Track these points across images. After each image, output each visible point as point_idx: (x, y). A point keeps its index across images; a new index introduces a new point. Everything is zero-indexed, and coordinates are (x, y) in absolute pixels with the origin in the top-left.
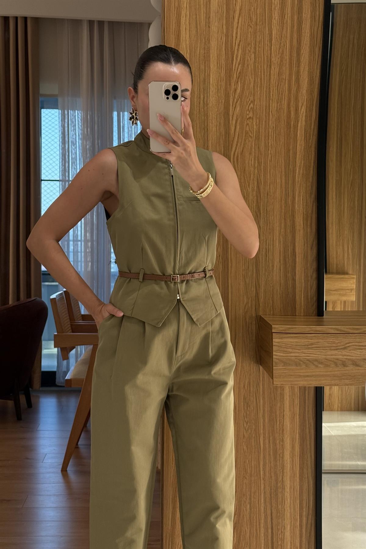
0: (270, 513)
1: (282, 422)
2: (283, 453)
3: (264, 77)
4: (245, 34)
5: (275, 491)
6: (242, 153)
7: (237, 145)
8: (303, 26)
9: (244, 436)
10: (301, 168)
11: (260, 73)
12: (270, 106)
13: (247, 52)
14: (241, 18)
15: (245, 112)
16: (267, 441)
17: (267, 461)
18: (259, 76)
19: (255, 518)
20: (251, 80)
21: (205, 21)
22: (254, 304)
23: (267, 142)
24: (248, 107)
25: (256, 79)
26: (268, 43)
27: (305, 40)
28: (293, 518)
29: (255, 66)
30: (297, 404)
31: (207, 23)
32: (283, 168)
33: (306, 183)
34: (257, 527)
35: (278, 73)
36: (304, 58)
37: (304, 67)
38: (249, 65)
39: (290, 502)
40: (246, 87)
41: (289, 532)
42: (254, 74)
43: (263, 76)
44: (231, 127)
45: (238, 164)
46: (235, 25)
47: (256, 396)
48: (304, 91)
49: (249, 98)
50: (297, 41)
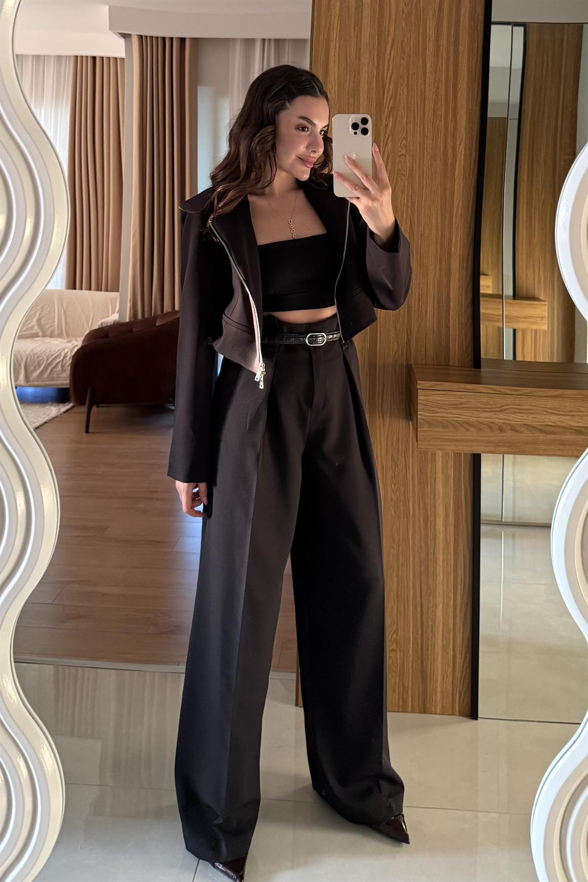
0: (419, 590)
1: (434, 485)
2: (435, 520)
3: (418, 112)
4: (397, 67)
5: (425, 564)
8: (460, 59)
9: (392, 499)
10: (458, 208)
11: (413, 108)
12: (425, 144)
13: (399, 85)
14: (393, 49)
15: (397, 149)
16: (417, 507)
17: (417, 529)
18: (412, 112)
20: (403, 115)
21: (355, 54)
22: (405, 352)
23: (421, 181)
24: (401, 144)
26: (422, 76)
27: (462, 75)
28: (445, 596)
29: (407, 100)
30: (451, 466)
31: (358, 56)
32: (439, 208)
33: (463, 223)
34: (404, 604)
35: (434, 108)
36: (461, 94)
37: (462, 104)
38: (401, 99)
39: (443, 578)
40: (398, 122)
41: (441, 611)
42: (407, 109)
43: (416, 110)
46: (387, 57)
47: (405, 455)
48: (462, 129)
49: (401, 133)
50: (453, 75)
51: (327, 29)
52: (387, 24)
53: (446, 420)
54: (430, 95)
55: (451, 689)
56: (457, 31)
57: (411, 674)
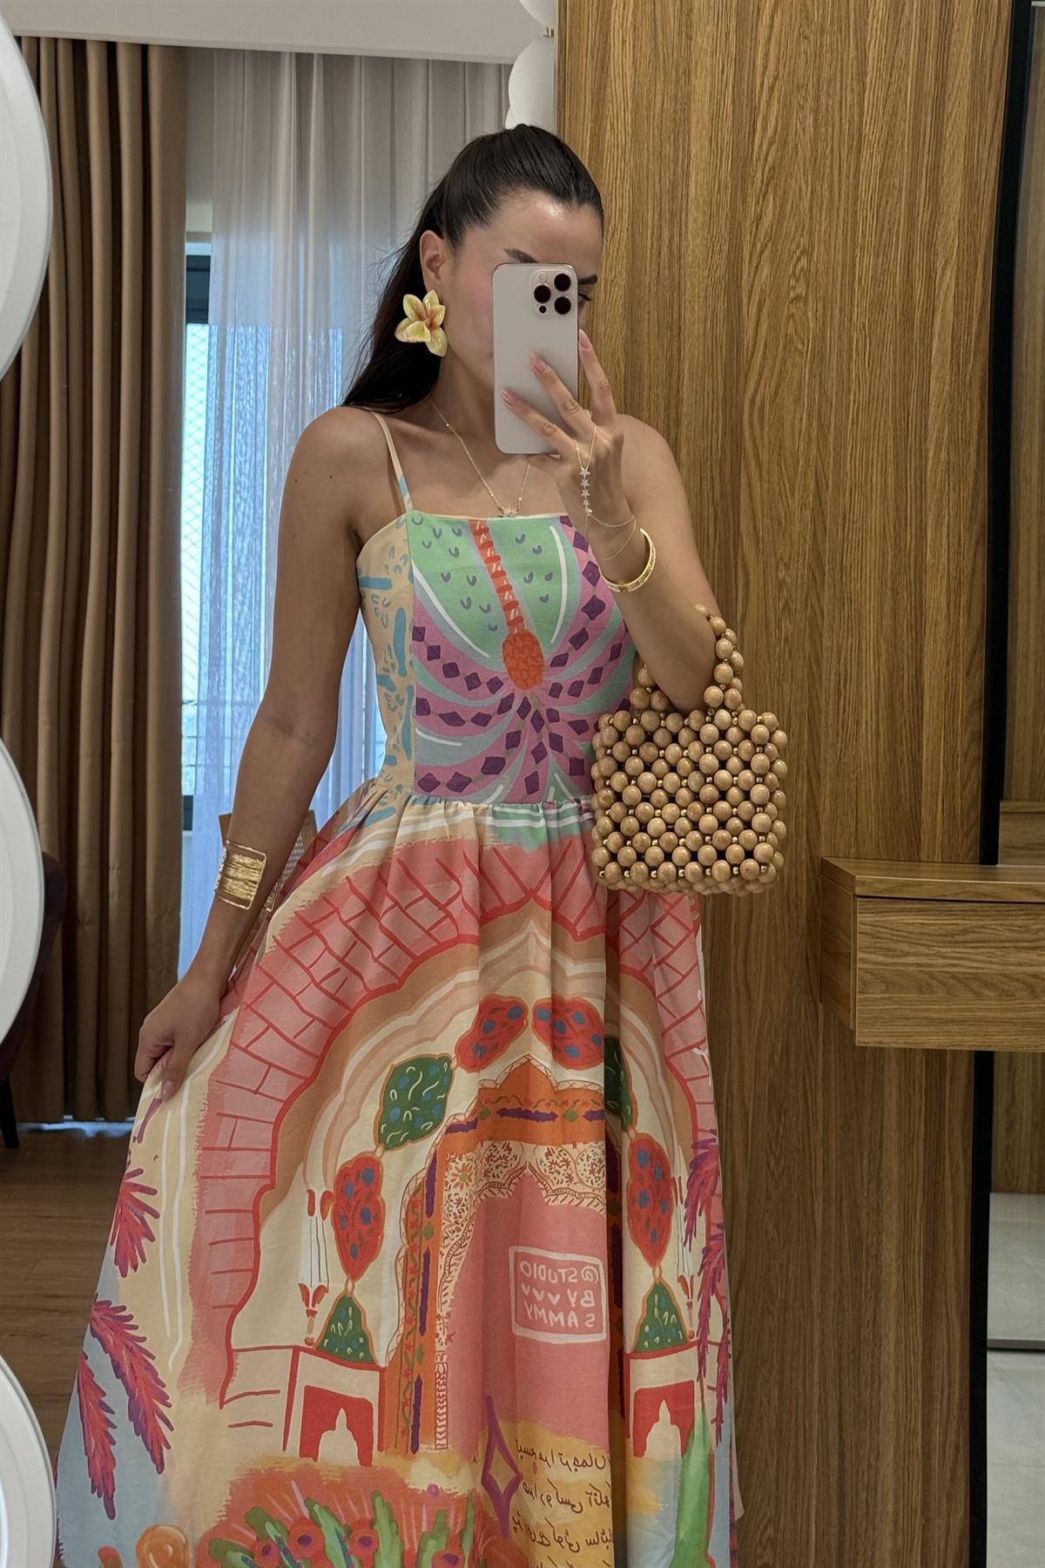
0: (836, 1412)
1: (878, 1158)
2: (879, 1243)
3: (840, 181)
4: (791, 57)
5: (853, 1351)
6: (775, 398)
7: (761, 375)
8: (953, 37)
9: (768, 1197)
10: (941, 445)
11: (828, 171)
12: (855, 266)
13: (795, 107)
14: (779, 11)
15: (786, 280)
16: (833, 1211)
17: (833, 1267)
18: (826, 177)
19: (793, 1423)
20: (804, 189)
22: (805, 825)
23: (845, 369)
24: (795, 267)
25: (819, 188)
26: (855, 82)
27: (959, 77)
28: (903, 1429)
29: (815, 150)
30: (920, 1110)
32: (890, 443)
33: (957, 487)
34: (797, 1449)
35: (882, 170)
36: (953, 127)
37: (954, 153)
38: (800, 148)
39: (897, 1383)
40: (789, 209)
41: (891, 1465)
42: (813, 173)
43: (836, 178)
44: (746, 324)
45: (762, 429)
46: (763, 32)
47: (804, 1086)
49: (798, 239)
50: (936, 79)
54: (874, 134)
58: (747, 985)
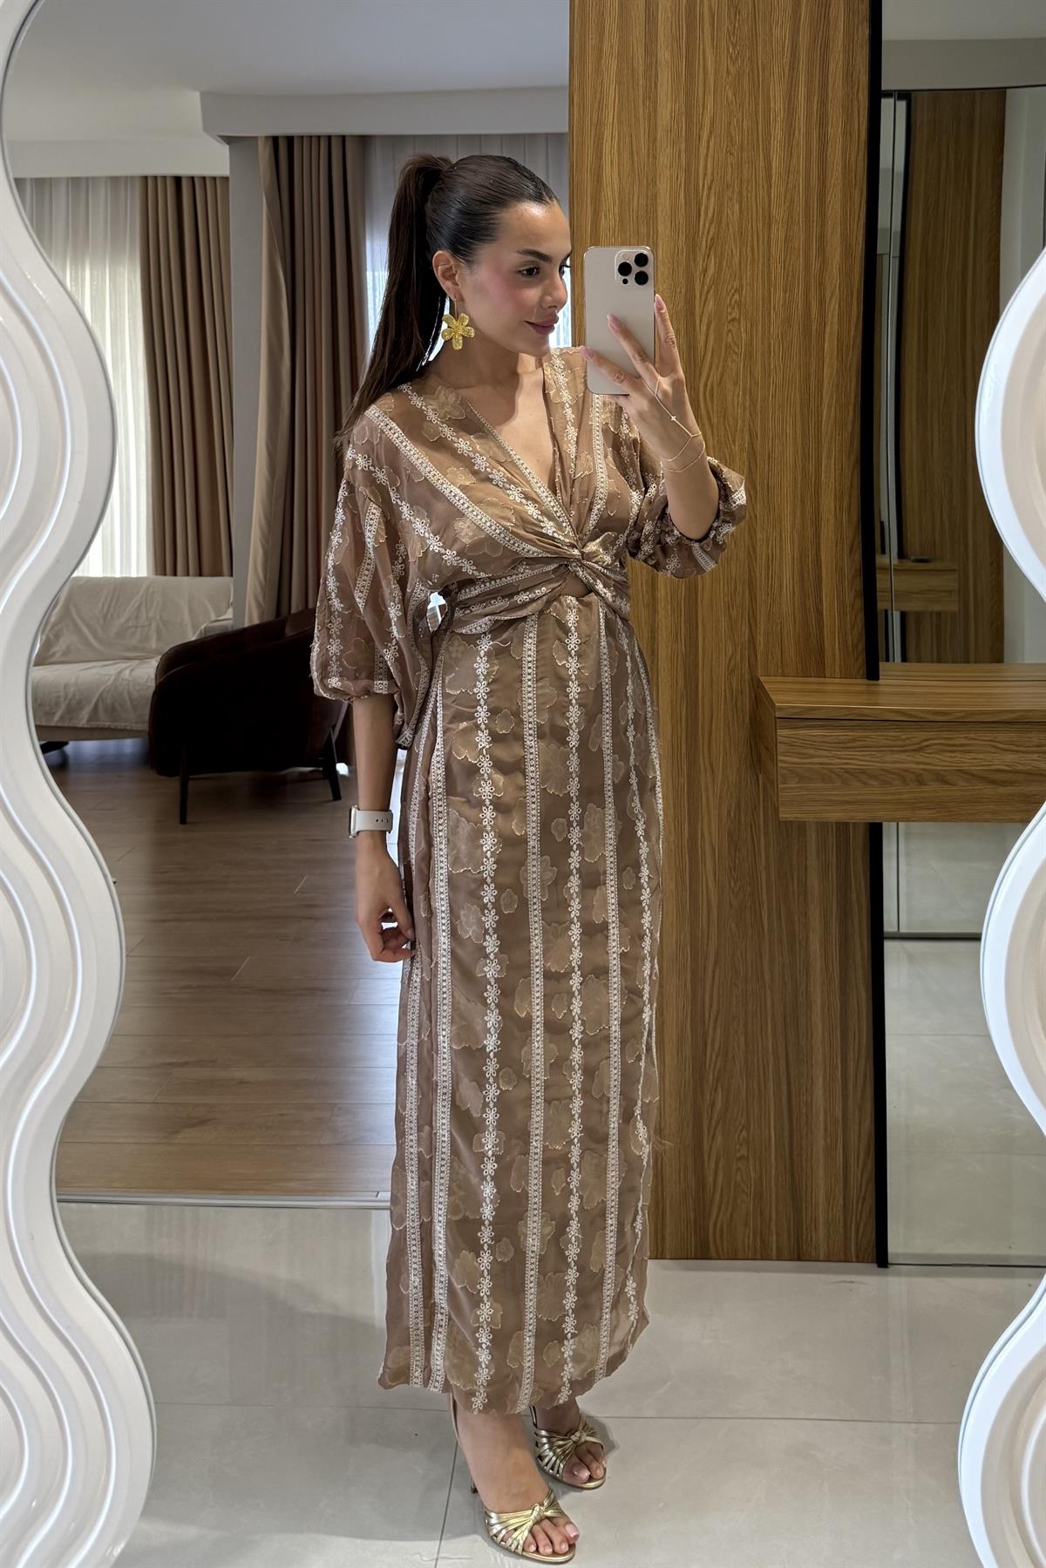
0: (784, 1055)
1: (804, 881)
2: (807, 938)
3: (758, 245)
4: (721, 166)
5: (793, 1012)
6: (720, 384)
7: (710, 369)
8: (829, 150)
9: (731, 905)
10: (831, 408)
11: (750, 239)
12: (770, 299)
13: (726, 198)
14: (713, 137)
15: (725, 309)
16: (775, 916)
17: (777, 955)
18: (748, 243)
19: (755, 1061)
20: (734, 250)
21: (646, 147)
22: (747, 656)
23: (766, 362)
24: (730, 300)
25: (744, 251)
26: (764, 183)
27: (834, 177)
28: (828, 1064)
29: (740, 227)
31: (651, 151)
32: (798, 408)
33: (841, 433)
34: (759, 1079)
35: (786, 238)
38: (730, 226)
39: (823, 1033)
40: (724, 263)
42: (740, 241)
44: (699, 337)
45: (713, 402)
46: (703, 151)
47: (751, 832)
48: (834, 270)
49: (731, 283)
50: (819, 179)
51: (596, 105)
52: (701, 95)
53: (827, 769)
54: (778, 214)
55: (841, 1219)
56: (823, 103)
57: (774, 1196)
58: (711, 764)
